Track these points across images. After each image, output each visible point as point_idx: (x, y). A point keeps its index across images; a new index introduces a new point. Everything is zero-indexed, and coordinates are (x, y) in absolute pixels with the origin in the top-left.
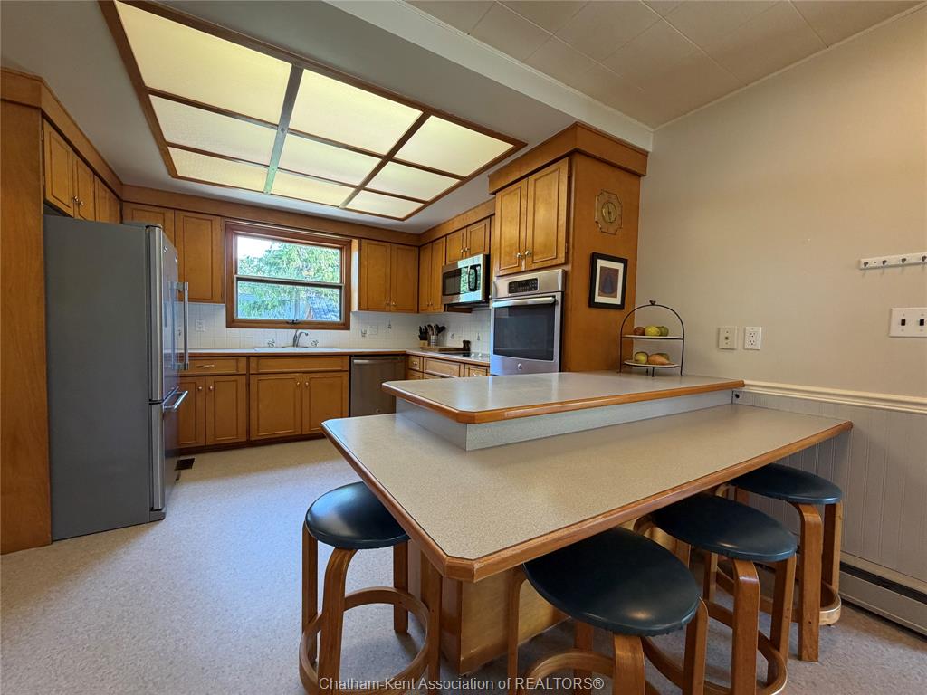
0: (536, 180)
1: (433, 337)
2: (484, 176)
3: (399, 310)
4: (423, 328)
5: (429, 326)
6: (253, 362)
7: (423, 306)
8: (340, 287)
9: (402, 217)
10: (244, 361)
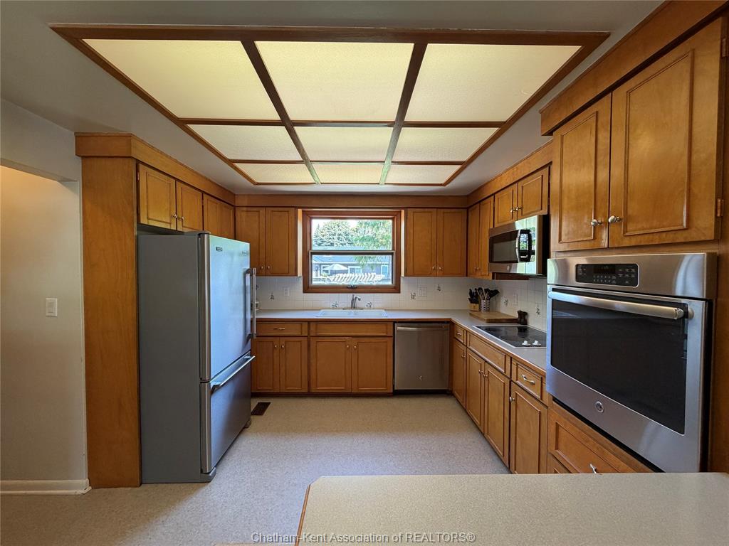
0: (629, 93)
1: (483, 302)
2: (534, 113)
3: (445, 274)
4: (473, 291)
5: (480, 289)
6: (313, 327)
7: (471, 270)
8: (392, 254)
9: (443, 182)
10: (306, 325)
